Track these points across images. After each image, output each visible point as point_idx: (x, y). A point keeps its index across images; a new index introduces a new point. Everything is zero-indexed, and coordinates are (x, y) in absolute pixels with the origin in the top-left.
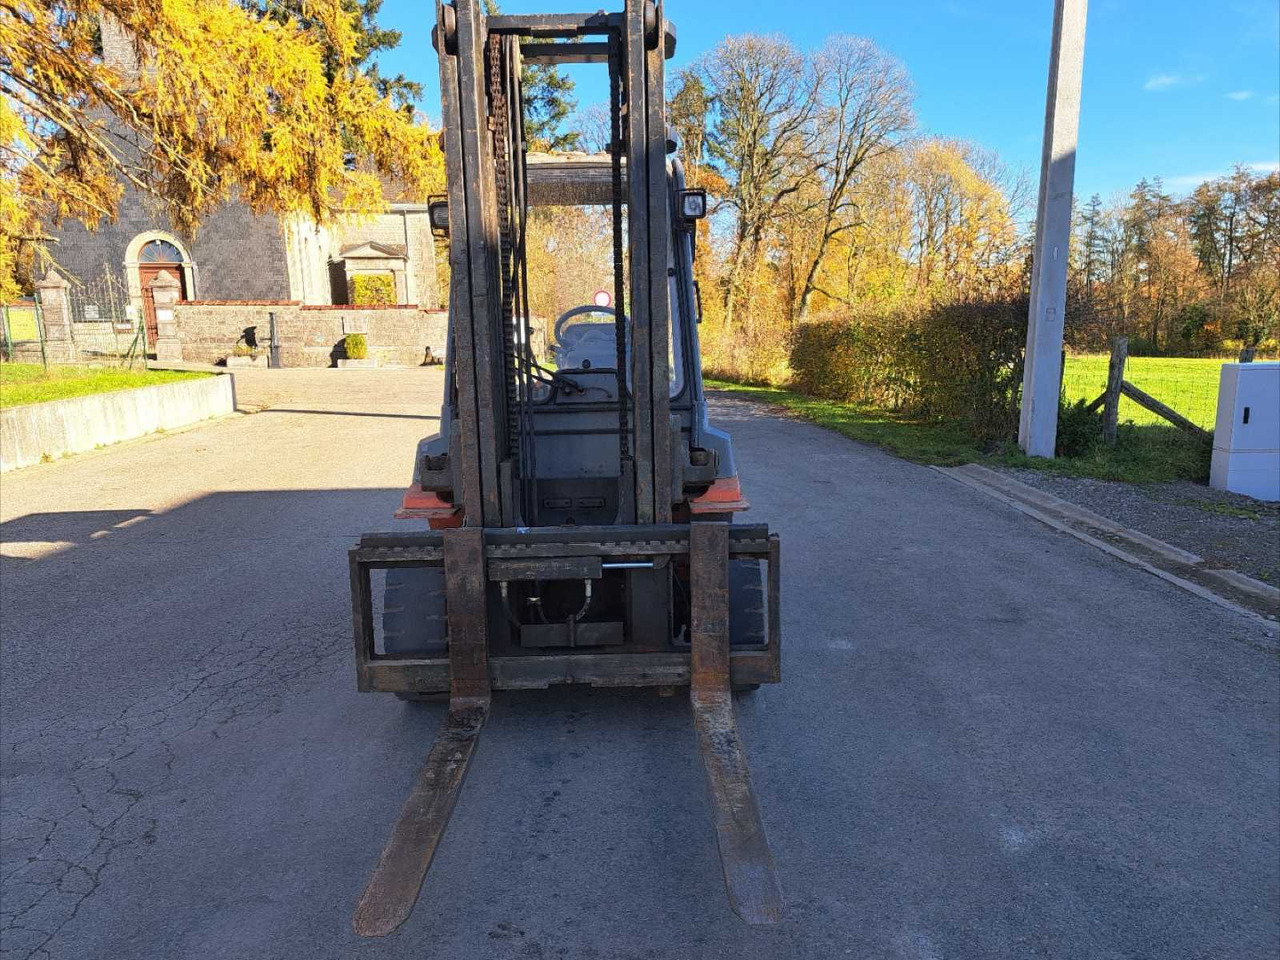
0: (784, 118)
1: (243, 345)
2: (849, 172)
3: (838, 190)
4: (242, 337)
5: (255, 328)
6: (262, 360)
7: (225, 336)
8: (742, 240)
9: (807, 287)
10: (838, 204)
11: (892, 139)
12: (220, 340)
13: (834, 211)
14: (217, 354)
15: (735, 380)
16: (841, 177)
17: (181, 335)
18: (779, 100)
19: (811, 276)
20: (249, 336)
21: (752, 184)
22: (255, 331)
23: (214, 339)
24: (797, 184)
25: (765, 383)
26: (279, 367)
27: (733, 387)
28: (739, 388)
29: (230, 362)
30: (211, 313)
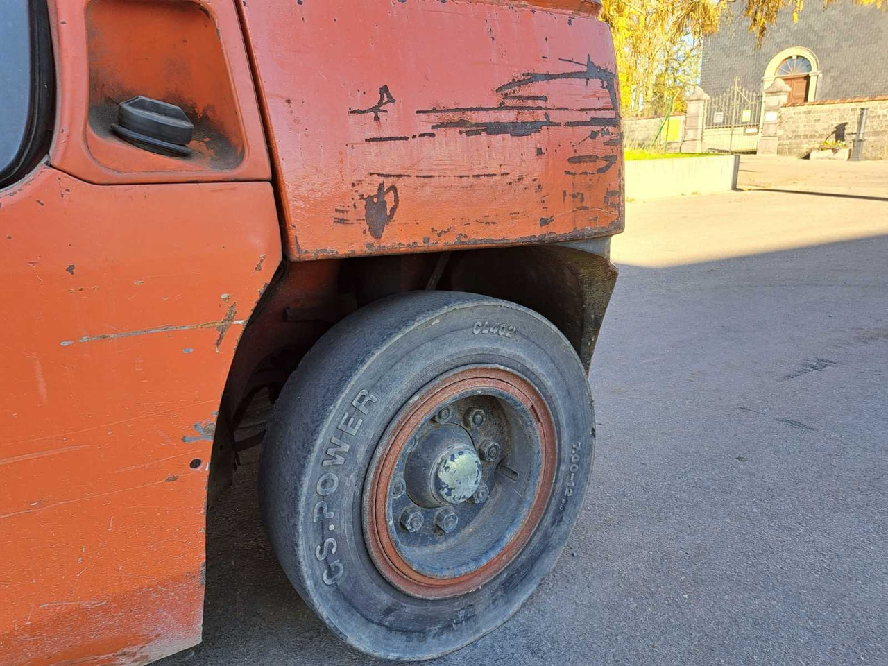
1: (832, 140)
4: (833, 133)
5: (847, 123)
6: (844, 153)
7: (817, 132)
12: (811, 136)
14: (805, 148)
17: (780, 133)
20: (840, 133)
22: (846, 127)
23: (806, 135)
26: (859, 160)
29: (813, 155)
30: (809, 112)
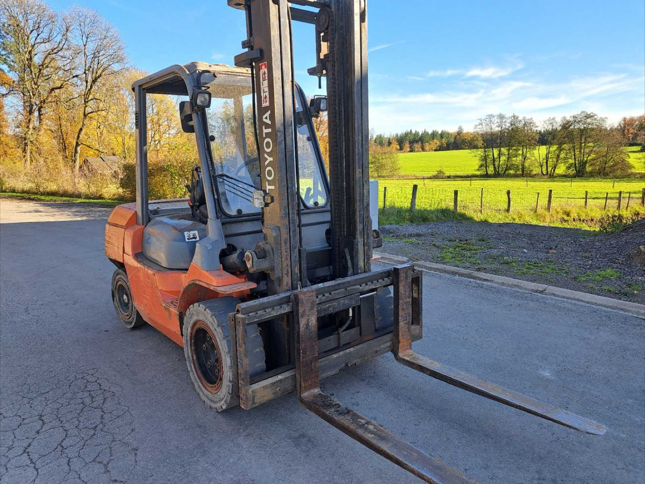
0: (48, 46)
2: (94, 81)
3: (89, 90)
8: (30, 114)
9: (77, 143)
10: (89, 99)
11: (116, 67)
13: (88, 102)
15: (79, 196)
16: (89, 84)
18: (44, 35)
19: (78, 137)
21: (33, 83)
24: (62, 85)
25: (101, 197)
27: (80, 200)
28: (83, 201)
